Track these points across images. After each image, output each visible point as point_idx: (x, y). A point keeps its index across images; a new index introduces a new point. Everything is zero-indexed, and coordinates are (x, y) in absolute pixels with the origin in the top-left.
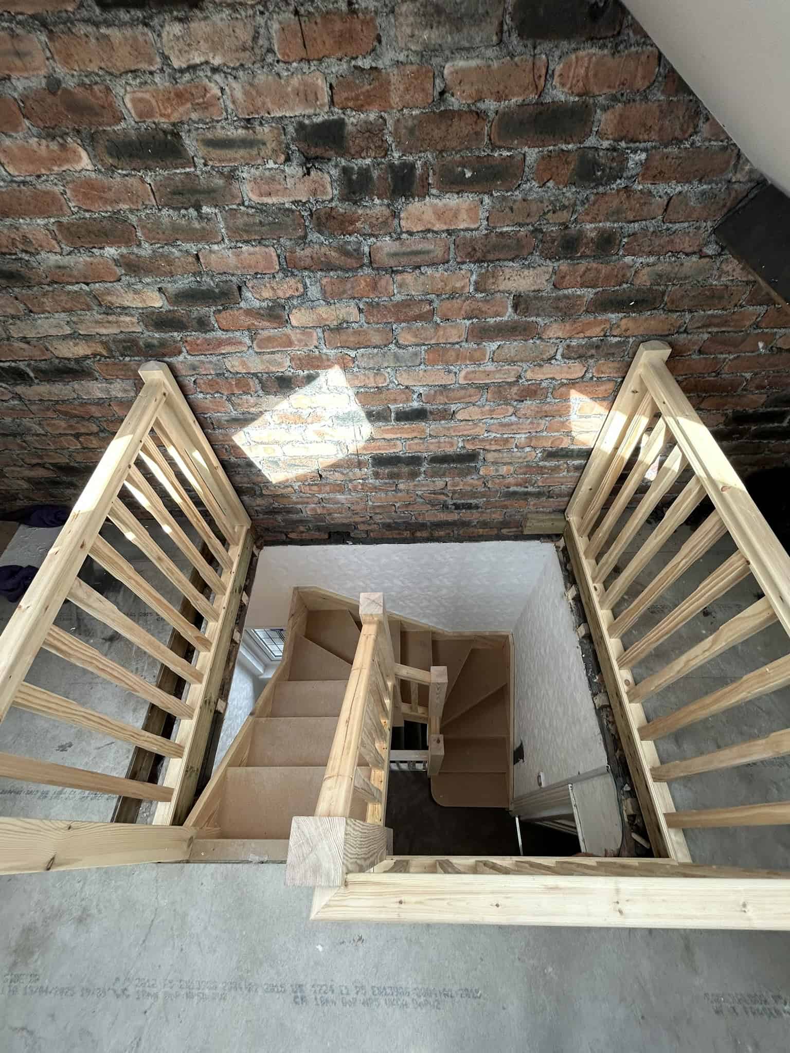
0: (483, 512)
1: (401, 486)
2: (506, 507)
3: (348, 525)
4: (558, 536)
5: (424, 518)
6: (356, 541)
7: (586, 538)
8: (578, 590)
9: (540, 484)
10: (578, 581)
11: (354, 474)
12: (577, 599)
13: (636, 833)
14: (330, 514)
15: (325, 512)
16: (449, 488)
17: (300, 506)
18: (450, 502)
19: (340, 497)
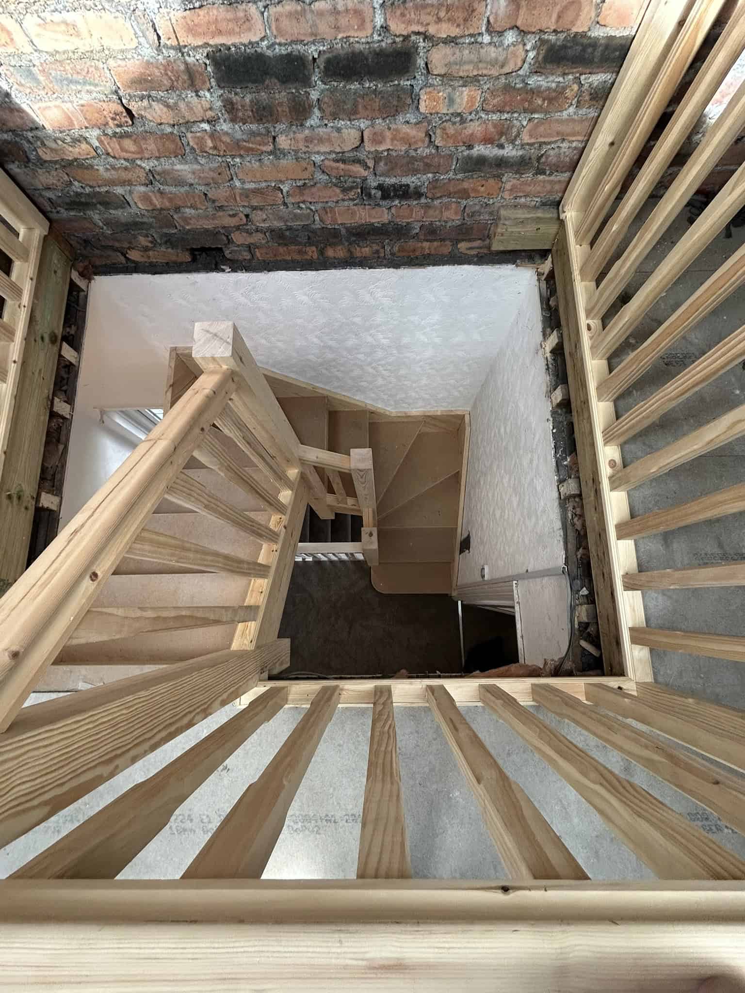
0: (427, 207)
1: (283, 142)
2: (465, 194)
3: (214, 234)
4: (544, 254)
5: (334, 220)
6: (237, 266)
7: (586, 246)
8: (561, 337)
9: (526, 138)
10: (563, 322)
11: (190, 107)
12: (558, 351)
13: (586, 640)
14: (177, 209)
15: (167, 204)
16: (368, 146)
17: (119, 190)
18: (373, 182)
19: (182, 168)
